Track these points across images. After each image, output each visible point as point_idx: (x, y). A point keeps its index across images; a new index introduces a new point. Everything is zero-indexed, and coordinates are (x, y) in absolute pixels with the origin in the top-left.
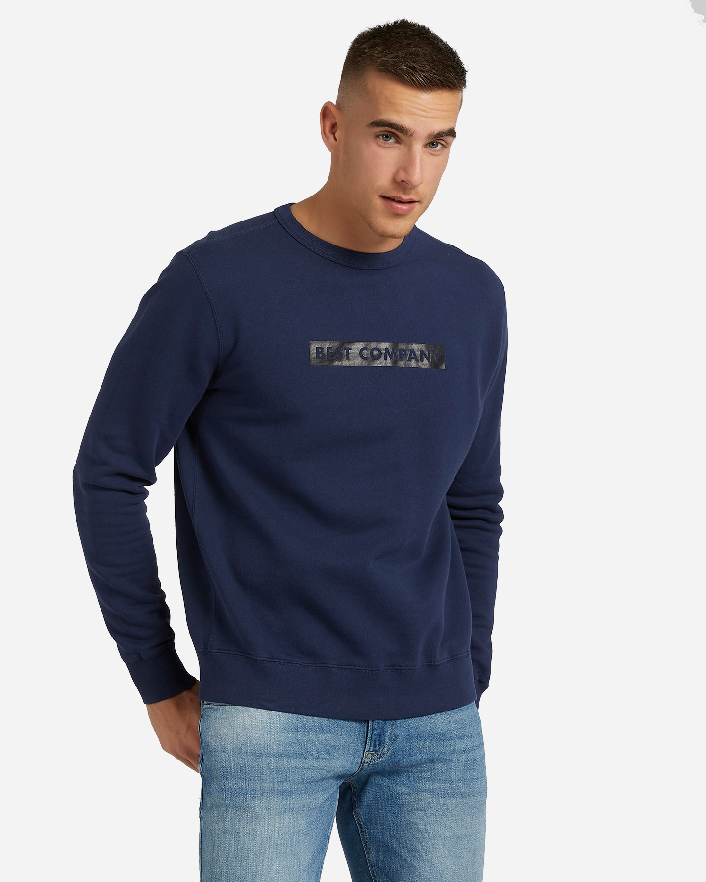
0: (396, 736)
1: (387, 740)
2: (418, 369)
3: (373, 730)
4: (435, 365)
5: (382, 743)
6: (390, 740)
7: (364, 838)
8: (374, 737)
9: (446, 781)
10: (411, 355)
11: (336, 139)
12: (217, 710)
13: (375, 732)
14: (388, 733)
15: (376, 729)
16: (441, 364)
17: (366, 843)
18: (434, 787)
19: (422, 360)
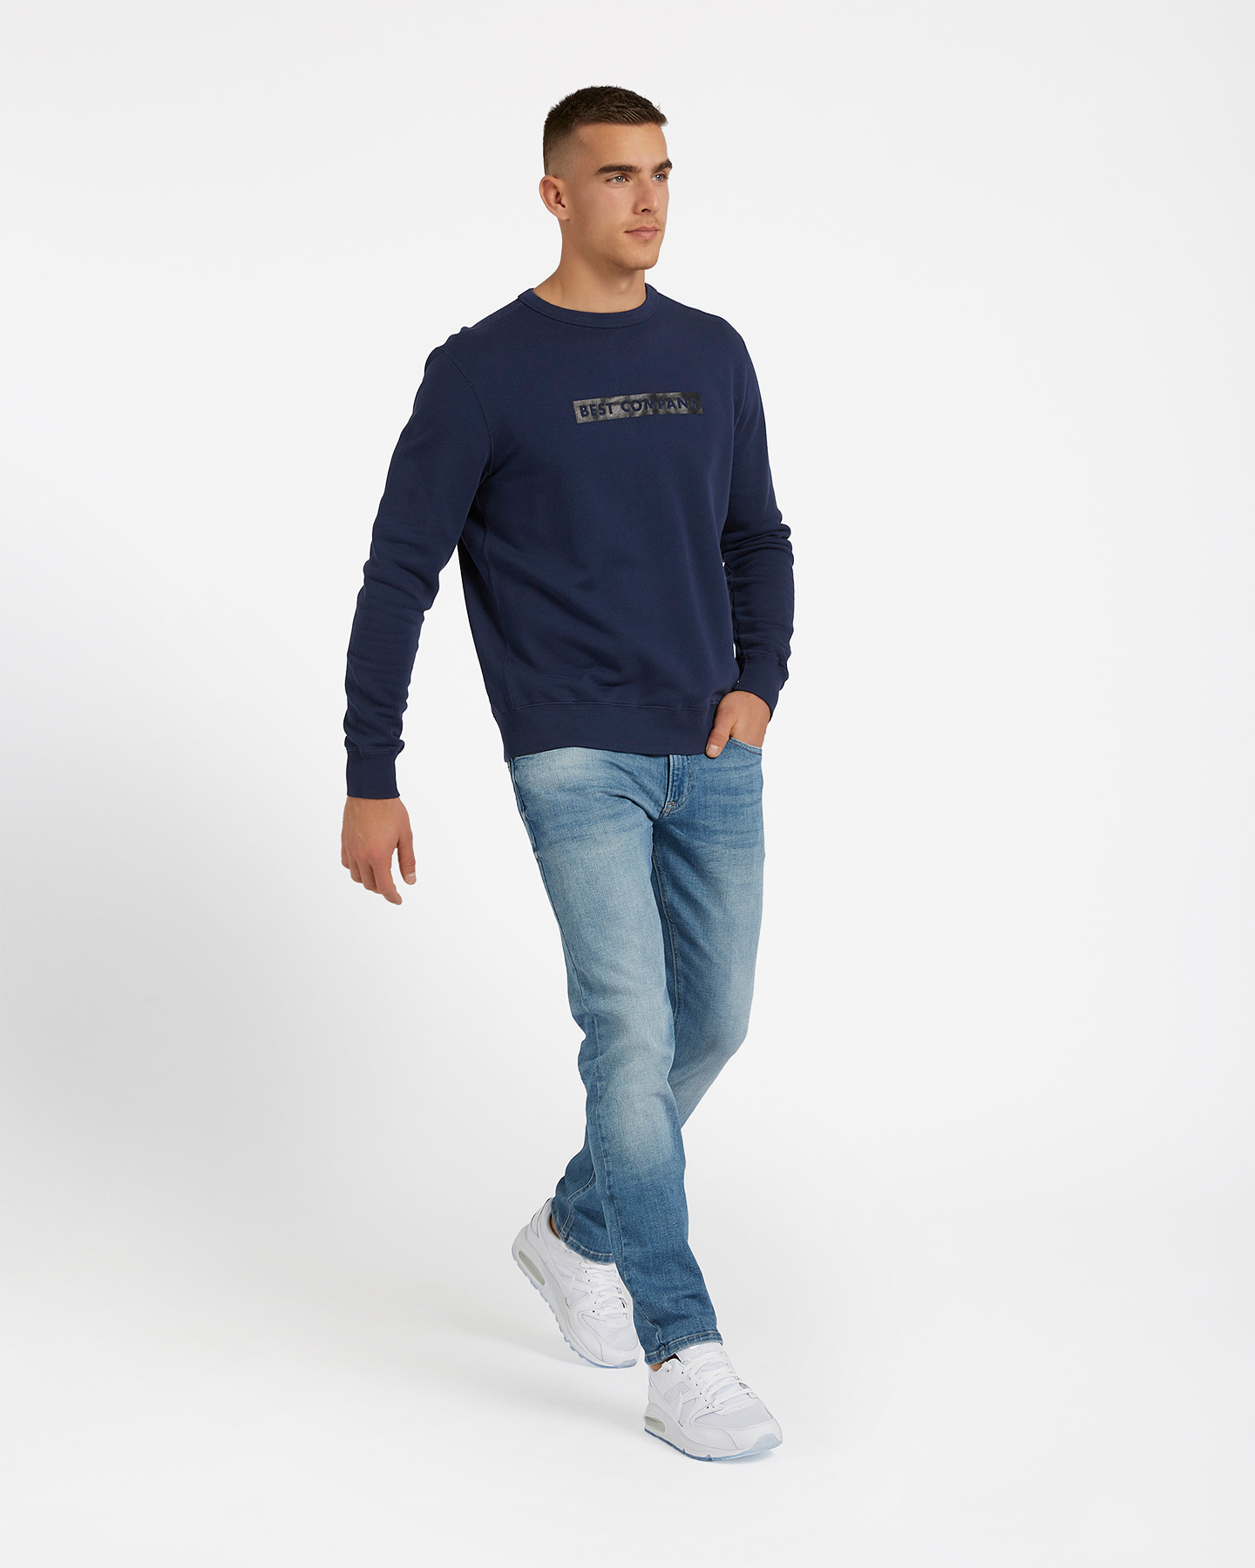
0: (693, 787)
1: (685, 790)
2: (678, 415)
3: (673, 782)
4: (693, 411)
5: (681, 793)
6: (688, 790)
7: (661, 880)
8: (674, 789)
9: (737, 833)
10: (669, 404)
11: (564, 206)
12: (531, 758)
13: (675, 783)
14: (686, 784)
15: (676, 781)
16: (699, 409)
17: (662, 885)
18: (727, 839)
19: (680, 407)
